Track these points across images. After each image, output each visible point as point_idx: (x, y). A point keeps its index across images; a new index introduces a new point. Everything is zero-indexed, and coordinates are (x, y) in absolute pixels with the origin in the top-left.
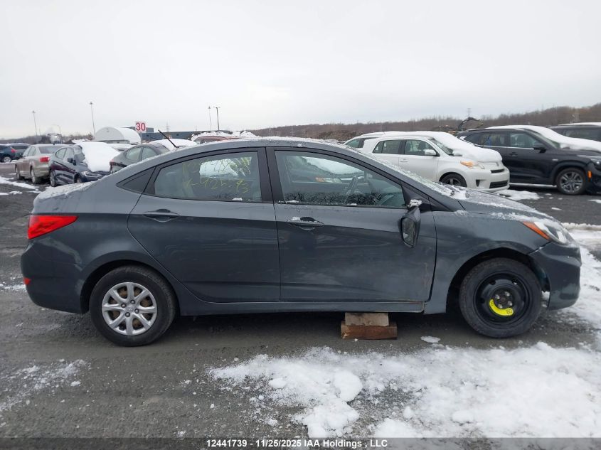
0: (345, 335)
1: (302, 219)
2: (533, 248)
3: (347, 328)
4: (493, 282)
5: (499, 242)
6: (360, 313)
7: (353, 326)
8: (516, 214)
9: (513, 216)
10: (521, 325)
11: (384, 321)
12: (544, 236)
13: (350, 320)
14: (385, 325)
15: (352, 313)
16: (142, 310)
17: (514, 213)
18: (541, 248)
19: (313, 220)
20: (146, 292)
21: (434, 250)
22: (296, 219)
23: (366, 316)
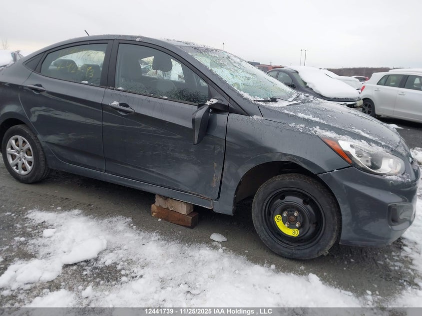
0: (154, 214)
1: (121, 104)
2: (326, 168)
3: (156, 208)
4: (283, 198)
5: (285, 155)
6: (166, 198)
7: (160, 207)
8: (320, 128)
9: (318, 131)
10: (307, 251)
11: (183, 210)
12: (347, 159)
13: (159, 201)
14: (183, 213)
15: (160, 196)
16: (27, 158)
17: (318, 127)
18: (335, 171)
19: (127, 106)
20: (28, 145)
21: (223, 151)
22: (115, 103)
23: (170, 201)
